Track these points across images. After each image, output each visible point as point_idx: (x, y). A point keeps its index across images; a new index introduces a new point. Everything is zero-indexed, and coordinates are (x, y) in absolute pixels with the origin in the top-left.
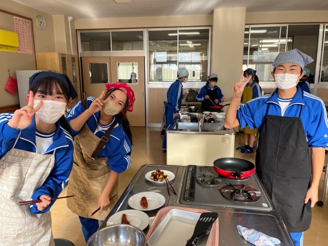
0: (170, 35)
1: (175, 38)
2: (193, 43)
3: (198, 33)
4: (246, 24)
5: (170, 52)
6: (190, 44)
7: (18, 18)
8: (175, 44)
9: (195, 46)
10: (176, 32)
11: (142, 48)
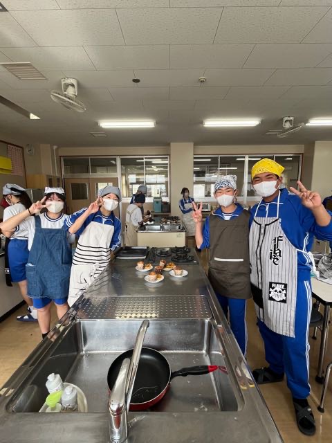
1: (142, 163)
4: (194, 155)
5: (138, 174)
6: (155, 168)
7: (12, 146)
8: (142, 169)
10: (142, 159)
11: (115, 171)
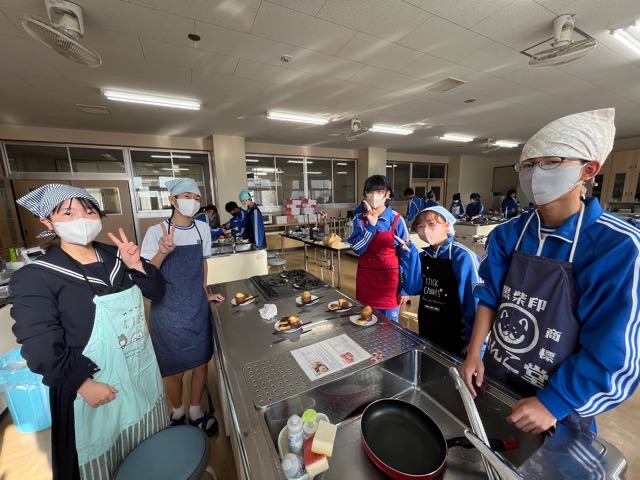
4: (246, 153)
10: (169, 154)
11: (123, 170)
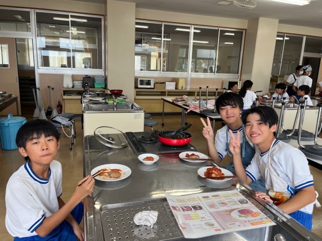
0: (55, 18)
1: (67, 23)
2: (78, 30)
3: (85, 21)
4: (136, 19)
6: (74, 31)
9: (78, 33)
